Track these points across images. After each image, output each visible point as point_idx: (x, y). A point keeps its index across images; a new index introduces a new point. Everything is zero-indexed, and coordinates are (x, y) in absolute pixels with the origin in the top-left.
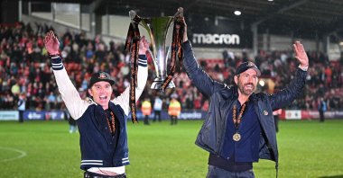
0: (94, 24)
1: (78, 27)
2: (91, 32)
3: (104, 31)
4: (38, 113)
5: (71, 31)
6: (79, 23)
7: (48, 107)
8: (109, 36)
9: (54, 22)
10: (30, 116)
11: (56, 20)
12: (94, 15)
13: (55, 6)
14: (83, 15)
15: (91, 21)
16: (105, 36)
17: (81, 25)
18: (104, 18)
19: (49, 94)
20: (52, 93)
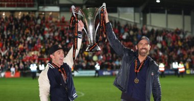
0: (142, 19)
1: (133, 21)
2: (140, 23)
3: (148, 23)
4: (109, 72)
5: (129, 23)
6: (133, 18)
7: (115, 68)
8: (151, 26)
9: (119, 19)
10: (104, 73)
11: (120, 18)
12: (142, 14)
13: (119, 9)
14: (136, 14)
15: (140, 17)
16: (149, 26)
17: (134, 20)
18: (148, 15)
19: (115, 60)
20: (117, 60)
